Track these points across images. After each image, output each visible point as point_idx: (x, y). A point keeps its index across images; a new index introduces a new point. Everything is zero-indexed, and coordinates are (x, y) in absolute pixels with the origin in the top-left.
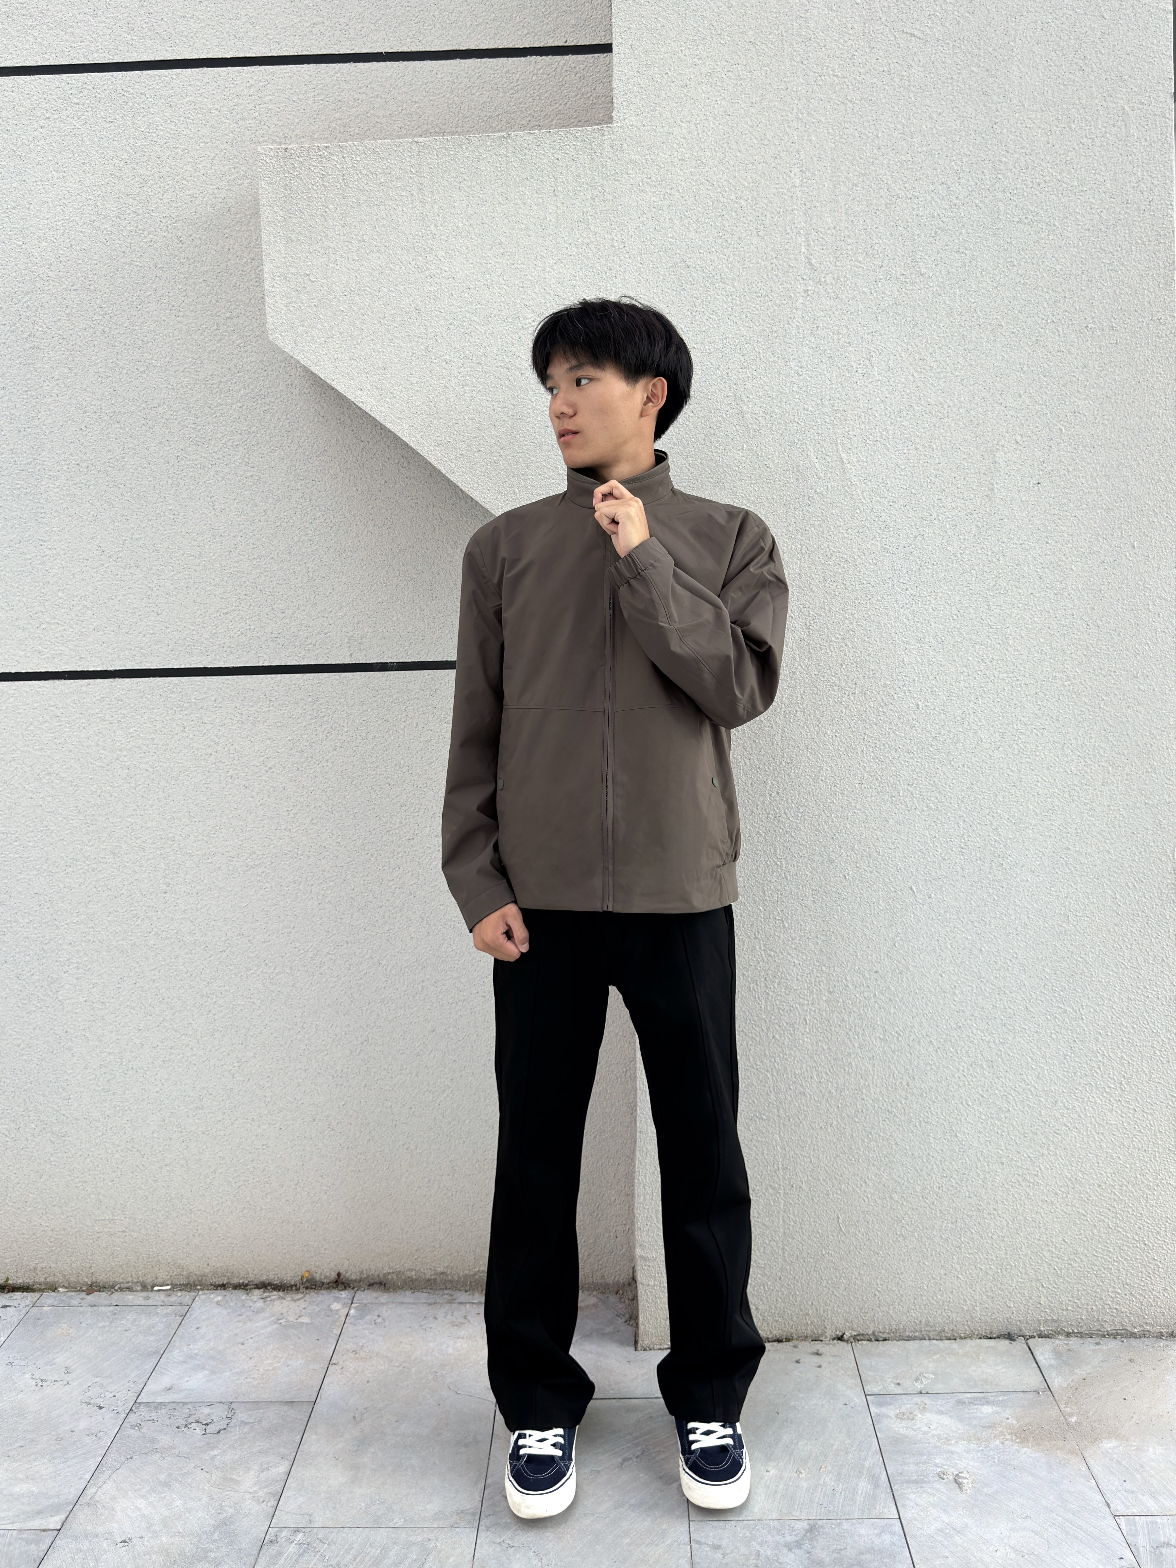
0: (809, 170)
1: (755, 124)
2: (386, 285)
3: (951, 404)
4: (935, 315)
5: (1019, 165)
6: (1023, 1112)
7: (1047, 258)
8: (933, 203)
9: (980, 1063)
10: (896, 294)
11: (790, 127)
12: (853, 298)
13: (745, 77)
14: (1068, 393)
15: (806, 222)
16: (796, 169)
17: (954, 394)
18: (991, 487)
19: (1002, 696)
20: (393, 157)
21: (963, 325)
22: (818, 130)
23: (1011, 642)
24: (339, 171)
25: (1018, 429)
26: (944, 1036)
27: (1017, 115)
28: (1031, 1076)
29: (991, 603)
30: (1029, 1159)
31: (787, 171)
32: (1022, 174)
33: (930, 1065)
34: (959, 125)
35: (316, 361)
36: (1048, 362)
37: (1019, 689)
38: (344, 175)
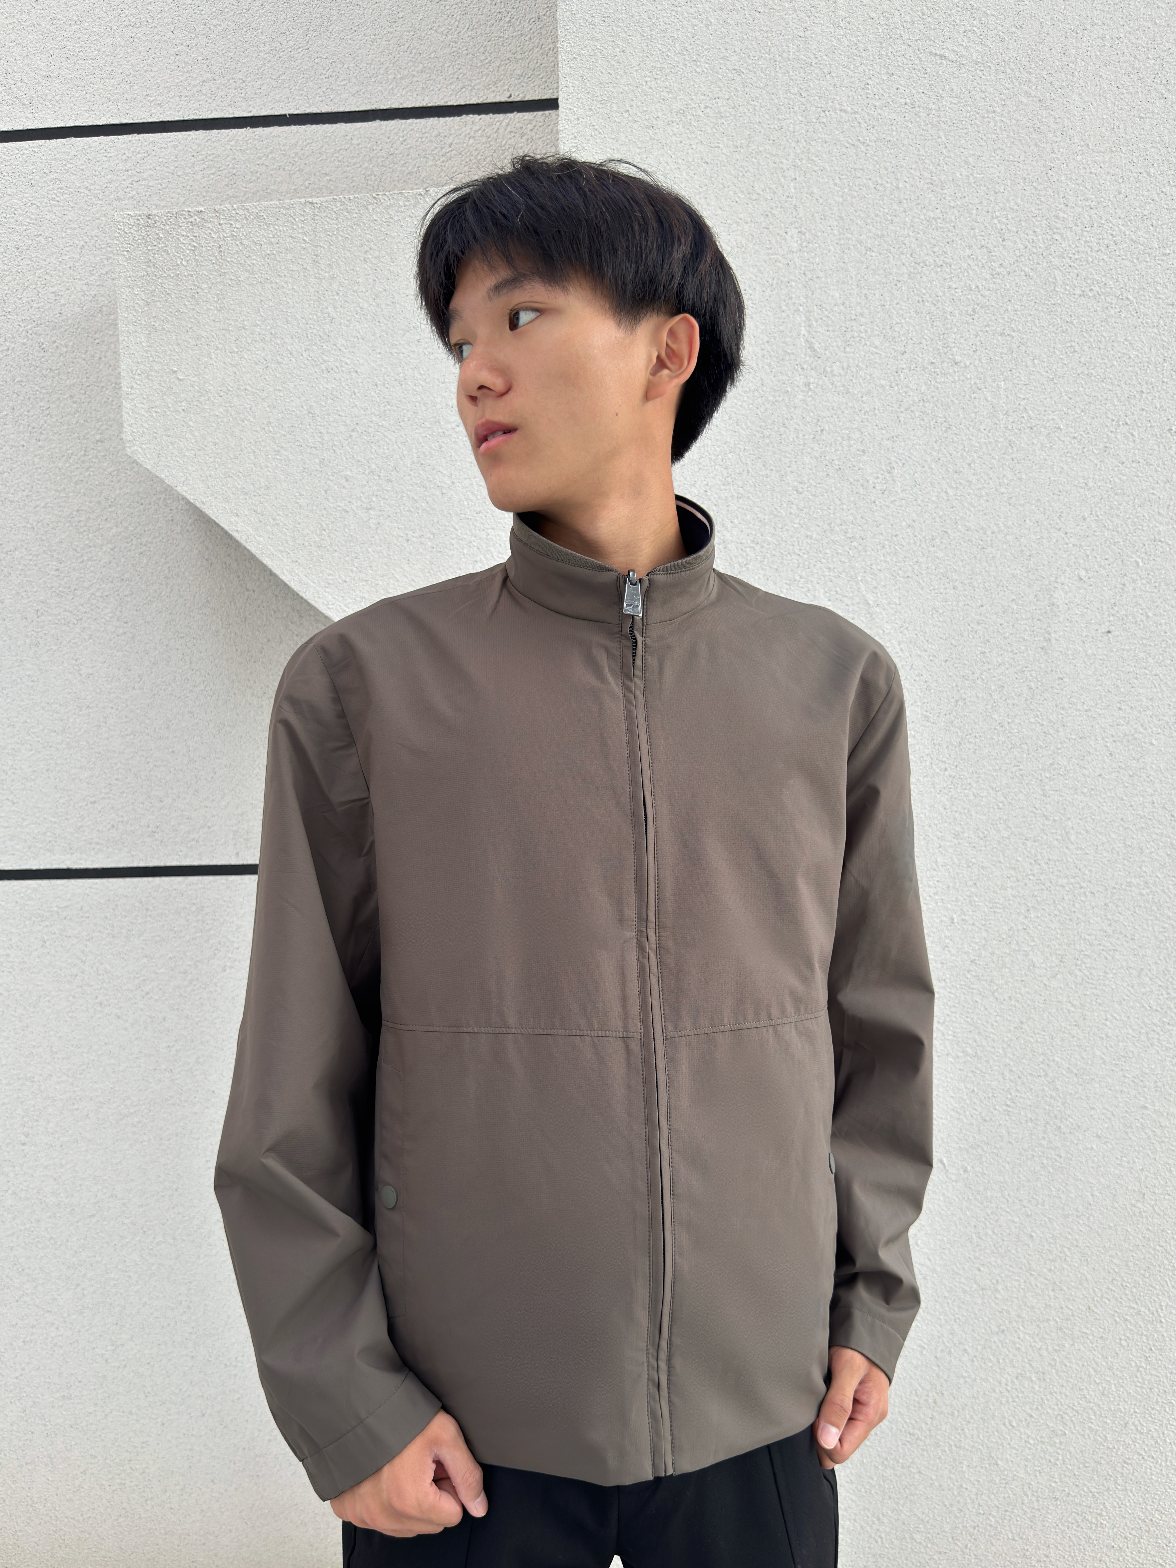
0: (810, 231)
1: (741, 174)
2: (272, 383)
3: (995, 529)
4: (973, 415)
5: (1082, 223)
6: (1083, 1436)
7: (1118, 342)
8: (970, 272)
9: (1028, 1374)
10: (923, 388)
11: (784, 177)
12: (869, 393)
13: (728, 115)
14: (1146, 514)
15: (806, 297)
16: (793, 230)
17: (999, 516)
18: (1047, 636)
19: (1060, 908)
20: (280, 223)
21: (1010, 427)
22: (821, 180)
23: (1073, 838)
24: (215, 241)
25: (1082, 561)
26: (982, 1342)
27: (1079, 158)
28: (1094, 1391)
29: (1047, 788)
30: (1090, 1494)
31: (782, 233)
32: (1085, 233)
33: (964, 1377)
34: (1003, 172)
35: (183, 479)
36: (1120, 476)
37: (1083, 899)
38: (220, 247)
